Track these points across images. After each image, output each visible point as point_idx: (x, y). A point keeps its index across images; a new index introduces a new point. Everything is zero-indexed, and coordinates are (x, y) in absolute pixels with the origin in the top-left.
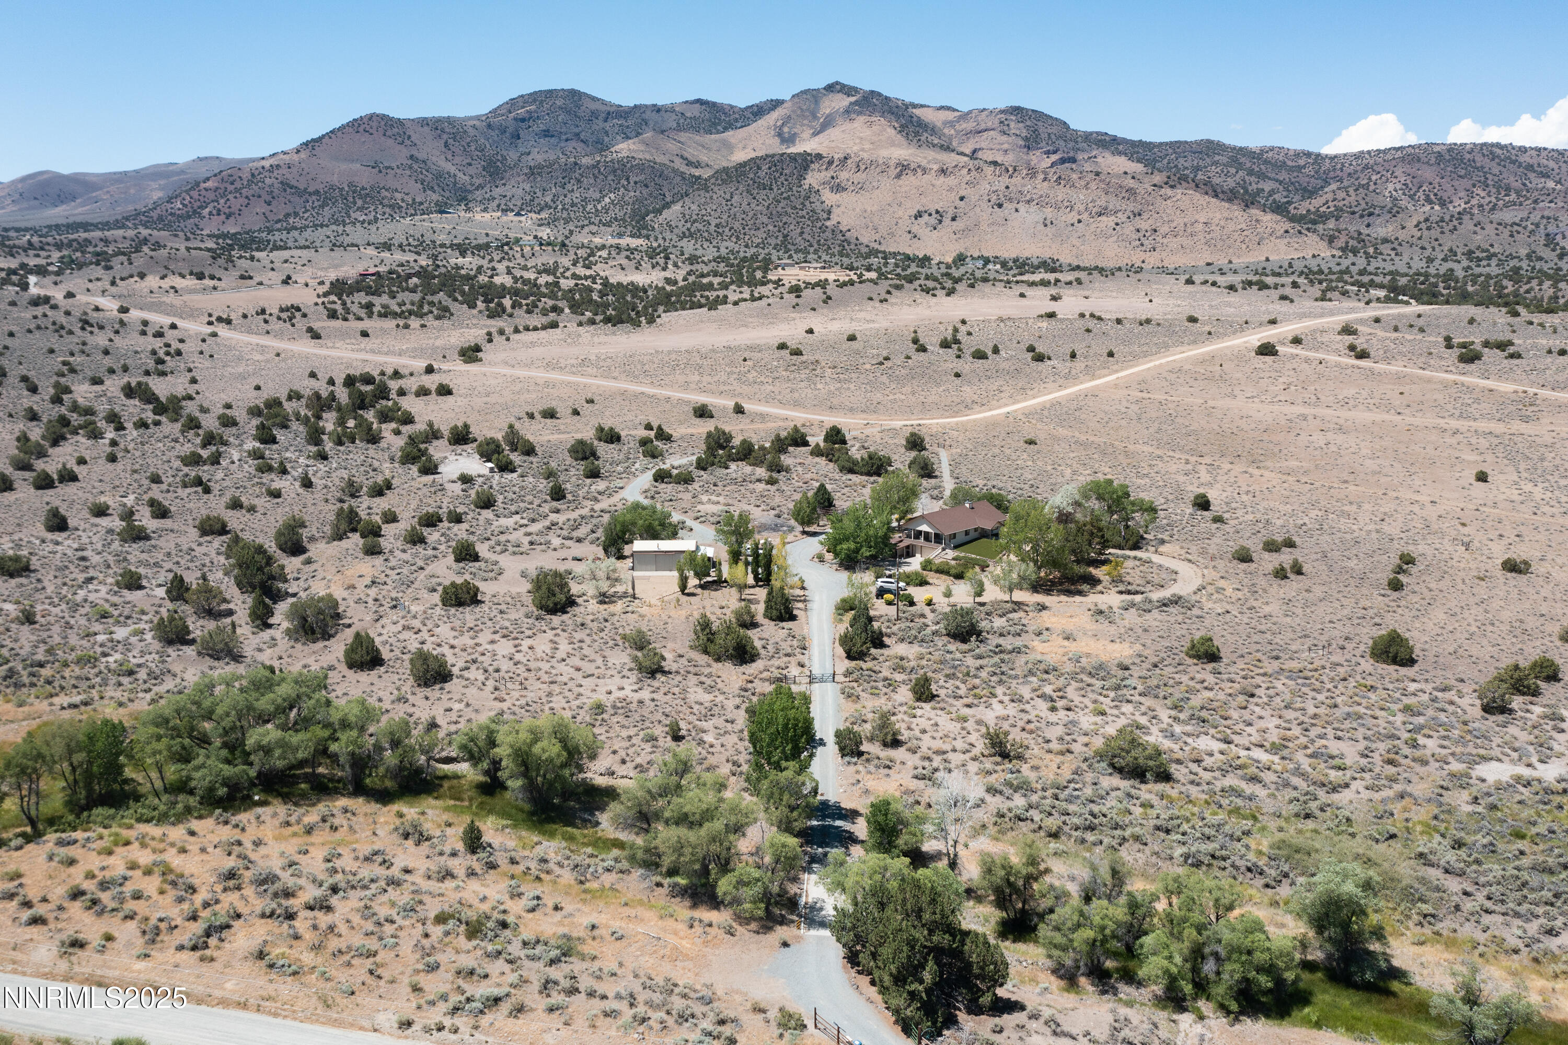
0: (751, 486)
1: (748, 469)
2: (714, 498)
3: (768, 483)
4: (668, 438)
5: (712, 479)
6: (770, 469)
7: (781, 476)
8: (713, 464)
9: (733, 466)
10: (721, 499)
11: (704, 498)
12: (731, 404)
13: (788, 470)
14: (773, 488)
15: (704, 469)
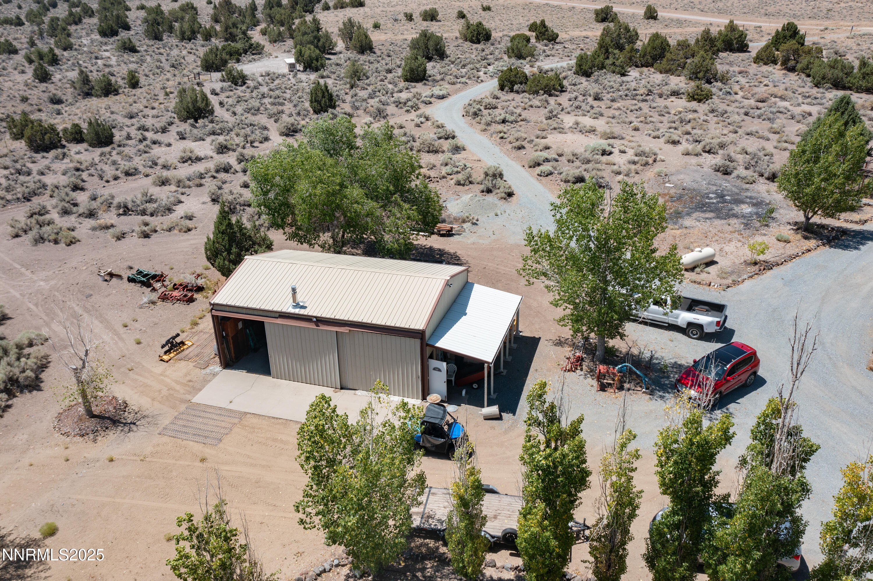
0: (661, 102)
1: (658, 77)
2: (587, 121)
3: (692, 97)
4: (553, 38)
5: (594, 88)
6: (694, 76)
7: (715, 87)
8: (602, 67)
9: (634, 73)
10: (601, 124)
11: (568, 120)
12: (641, 11)
13: (724, 79)
14: (702, 108)
15: (587, 74)
